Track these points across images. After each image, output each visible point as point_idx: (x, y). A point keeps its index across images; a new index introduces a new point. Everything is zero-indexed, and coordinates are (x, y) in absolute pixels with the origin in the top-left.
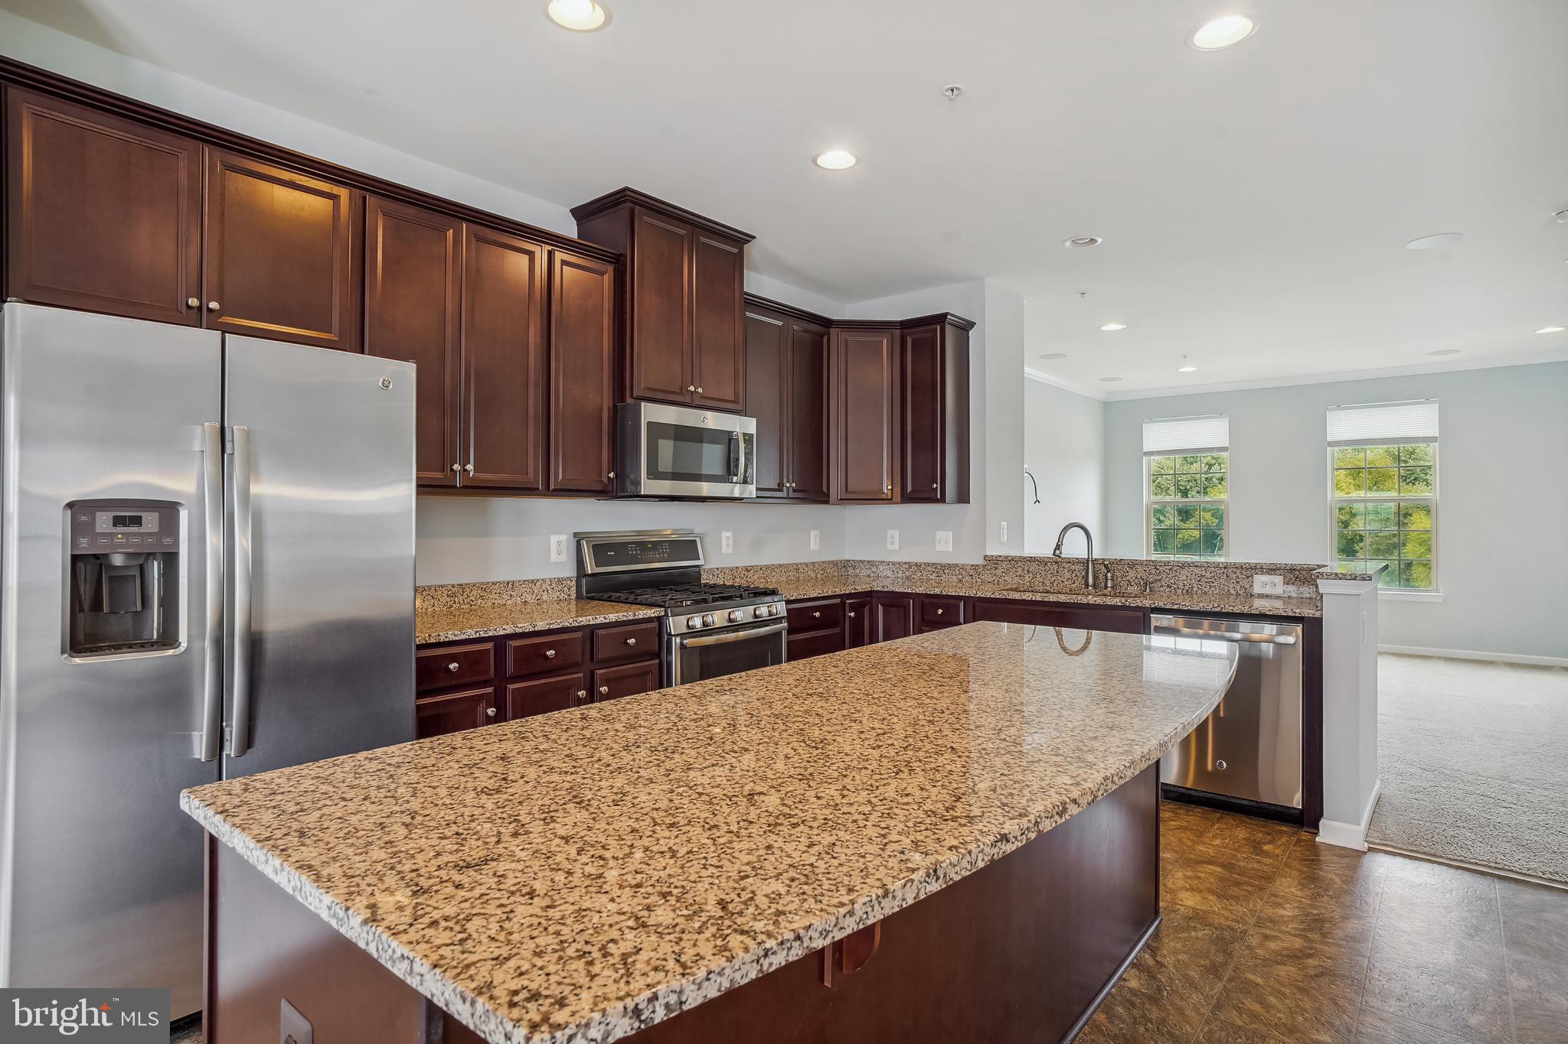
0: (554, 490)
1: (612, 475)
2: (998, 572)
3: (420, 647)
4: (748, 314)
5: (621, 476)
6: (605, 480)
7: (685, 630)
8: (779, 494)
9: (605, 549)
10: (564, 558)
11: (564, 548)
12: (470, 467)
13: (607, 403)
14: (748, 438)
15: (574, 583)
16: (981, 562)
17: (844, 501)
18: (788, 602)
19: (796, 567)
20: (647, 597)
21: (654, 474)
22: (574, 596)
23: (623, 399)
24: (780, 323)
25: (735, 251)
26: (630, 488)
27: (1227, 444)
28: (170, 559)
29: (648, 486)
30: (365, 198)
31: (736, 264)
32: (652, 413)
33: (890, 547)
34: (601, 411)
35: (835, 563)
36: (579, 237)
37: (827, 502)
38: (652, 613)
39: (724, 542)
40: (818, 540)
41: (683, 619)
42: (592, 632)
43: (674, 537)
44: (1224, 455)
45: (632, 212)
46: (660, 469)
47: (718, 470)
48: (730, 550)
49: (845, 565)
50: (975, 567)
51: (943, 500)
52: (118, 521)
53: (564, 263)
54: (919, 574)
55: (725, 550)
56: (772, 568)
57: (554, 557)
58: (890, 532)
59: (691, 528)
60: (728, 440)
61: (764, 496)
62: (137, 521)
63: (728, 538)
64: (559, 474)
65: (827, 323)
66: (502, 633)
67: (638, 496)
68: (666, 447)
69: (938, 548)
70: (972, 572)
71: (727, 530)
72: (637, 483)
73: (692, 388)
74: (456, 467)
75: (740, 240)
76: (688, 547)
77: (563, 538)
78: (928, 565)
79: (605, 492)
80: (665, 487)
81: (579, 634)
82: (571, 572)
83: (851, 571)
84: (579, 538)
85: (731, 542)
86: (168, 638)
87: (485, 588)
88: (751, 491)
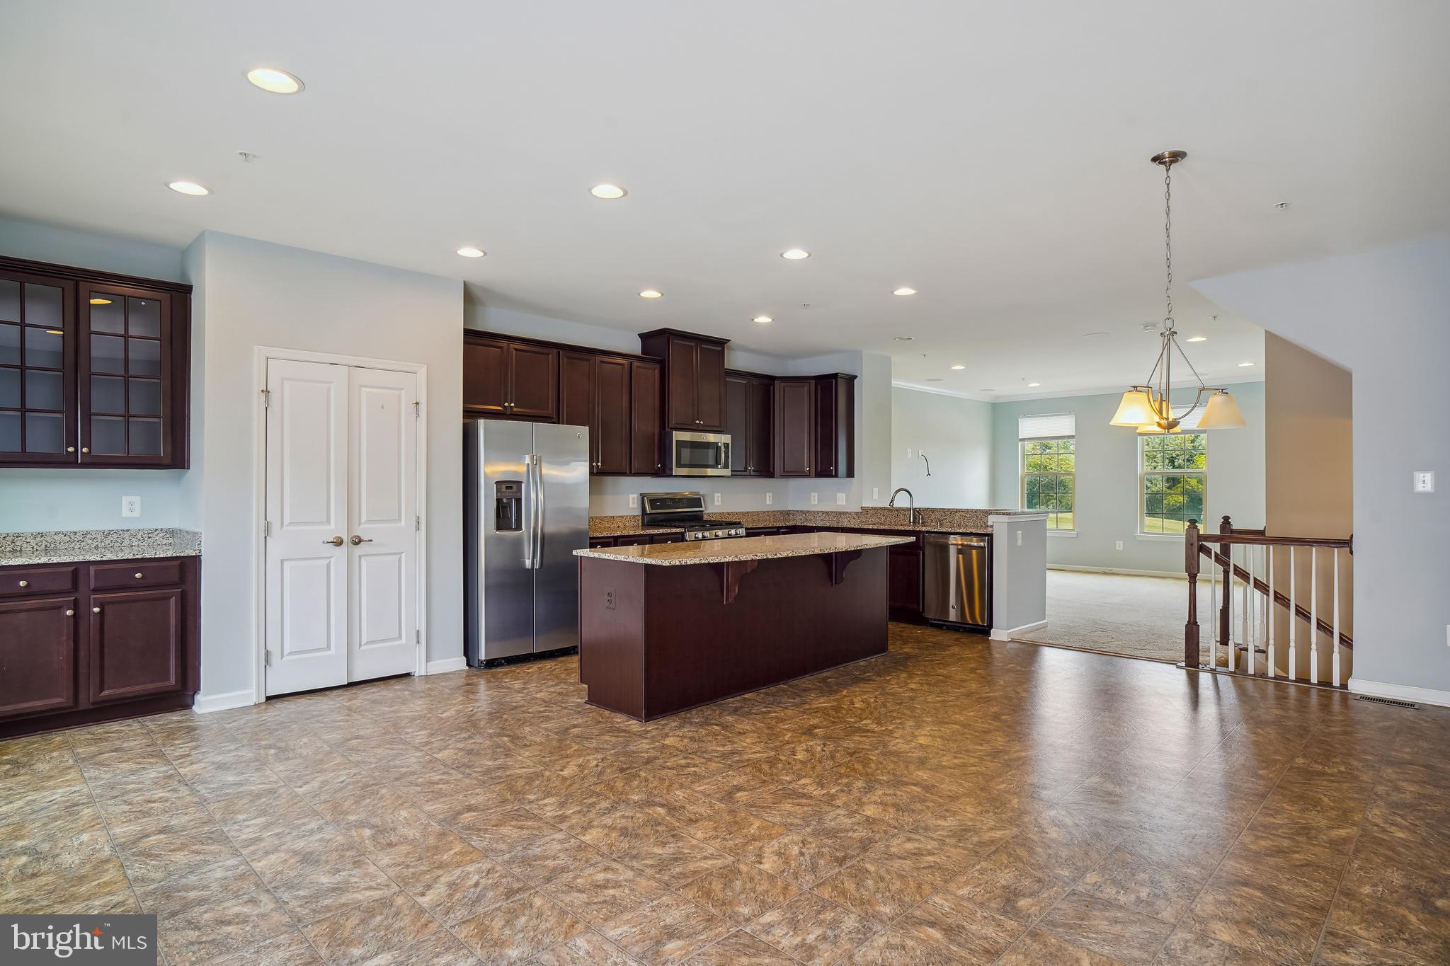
0: (634, 473)
1: (659, 466)
2: (868, 516)
3: (591, 538)
4: (727, 379)
5: (664, 466)
6: (656, 468)
7: (694, 539)
8: (745, 473)
9: (656, 501)
10: (635, 506)
11: (636, 501)
12: (599, 464)
13: (657, 431)
14: (726, 446)
15: (640, 518)
16: (860, 510)
17: (782, 476)
18: (746, 529)
19: (757, 513)
20: (677, 524)
21: (679, 465)
22: (640, 524)
23: (664, 429)
24: (745, 382)
25: (719, 349)
26: (668, 472)
27: (1073, 433)
28: (519, 501)
29: (676, 471)
30: (559, 352)
31: (721, 355)
32: (679, 436)
33: (812, 502)
34: (654, 435)
35: (782, 512)
36: (642, 354)
37: (773, 477)
38: (678, 530)
39: (716, 499)
40: (771, 498)
41: (693, 534)
42: (652, 537)
43: (690, 496)
44: (1072, 441)
45: (669, 338)
46: (682, 463)
47: (711, 462)
48: (720, 503)
49: (788, 513)
50: (857, 513)
51: (836, 476)
52: (507, 488)
53: (638, 367)
54: (828, 518)
55: (716, 503)
56: (743, 514)
57: (631, 506)
58: (813, 494)
59: (697, 491)
60: (715, 446)
61: (735, 474)
62: (511, 488)
63: (718, 497)
64: (636, 466)
65: (772, 379)
66: (616, 535)
67: (671, 476)
68: (686, 453)
69: (838, 503)
70: (855, 516)
71: (718, 492)
72: (672, 469)
73: (698, 422)
74: (594, 464)
75: (721, 343)
76: (696, 502)
77: (636, 496)
78: (832, 512)
79: (656, 474)
80: (684, 471)
81: (647, 538)
82: (638, 512)
83: (791, 516)
84: (643, 496)
85: (720, 499)
86: (519, 527)
87: (601, 518)
88: (727, 472)
